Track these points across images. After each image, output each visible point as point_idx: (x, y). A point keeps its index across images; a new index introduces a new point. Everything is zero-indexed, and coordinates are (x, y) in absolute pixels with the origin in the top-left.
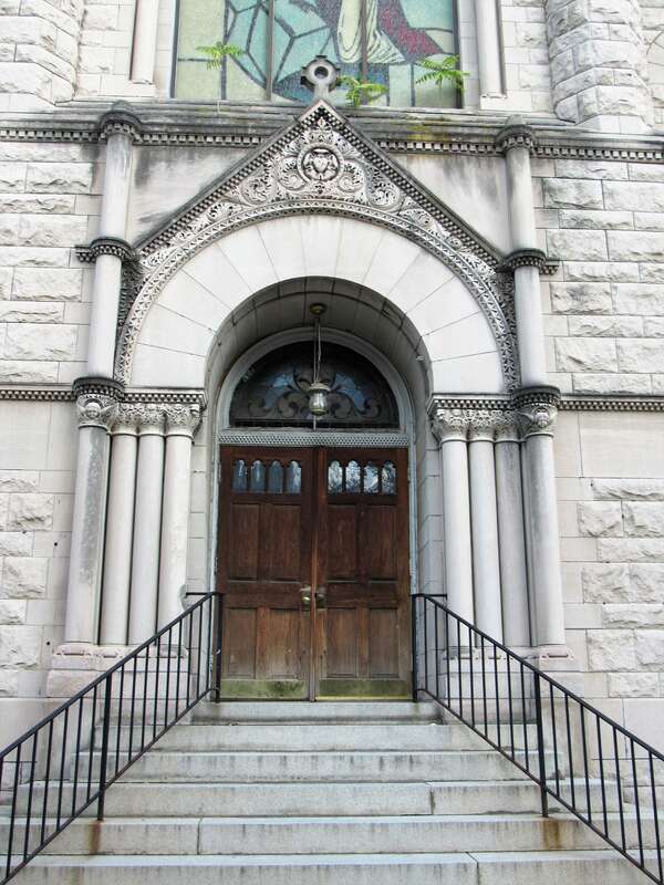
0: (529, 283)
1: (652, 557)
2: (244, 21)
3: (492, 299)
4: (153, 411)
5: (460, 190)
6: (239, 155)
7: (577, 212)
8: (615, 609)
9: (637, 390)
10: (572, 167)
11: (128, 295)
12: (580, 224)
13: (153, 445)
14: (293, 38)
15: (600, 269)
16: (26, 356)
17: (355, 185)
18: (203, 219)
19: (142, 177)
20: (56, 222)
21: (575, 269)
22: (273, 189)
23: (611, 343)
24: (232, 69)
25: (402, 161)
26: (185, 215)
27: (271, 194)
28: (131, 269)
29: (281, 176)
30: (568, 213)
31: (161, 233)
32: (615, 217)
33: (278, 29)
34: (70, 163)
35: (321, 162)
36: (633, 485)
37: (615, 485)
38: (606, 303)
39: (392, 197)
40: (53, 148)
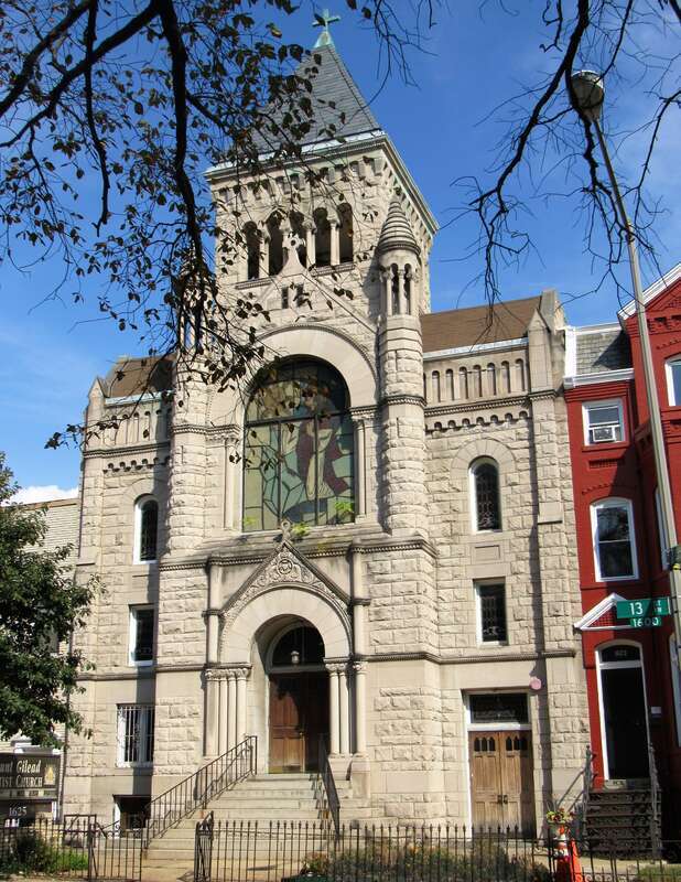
0: (360, 611)
1: (400, 718)
2: (270, 485)
3: (346, 618)
4: (231, 672)
5: (336, 572)
6: (257, 566)
7: (380, 576)
8: (386, 738)
9: (399, 651)
10: (379, 556)
11: (221, 628)
12: (380, 582)
13: (233, 683)
14: (289, 490)
15: (387, 600)
16: (189, 654)
17: (297, 574)
18: (244, 596)
19: (224, 579)
20: (196, 600)
21: (378, 601)
22: (268, 580)
23: (390, 632)
24: (266, 509)
25: (314, 562)
26: (237, 595)
27: (267, 582)
28: (221, 617)
29: (272, 573)
30: (376, 577)
31: (229, 604)
32: (394, 577)
33: (282, 486)
34: (199, 577)
35: (285, 566)
36: (394, 690)
37: (388, 690)
38: (389, 615)
39: (310, 578)
40: (194, 570)
